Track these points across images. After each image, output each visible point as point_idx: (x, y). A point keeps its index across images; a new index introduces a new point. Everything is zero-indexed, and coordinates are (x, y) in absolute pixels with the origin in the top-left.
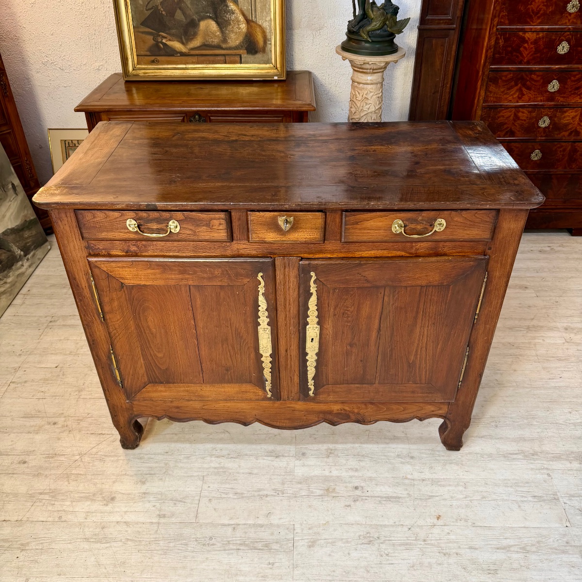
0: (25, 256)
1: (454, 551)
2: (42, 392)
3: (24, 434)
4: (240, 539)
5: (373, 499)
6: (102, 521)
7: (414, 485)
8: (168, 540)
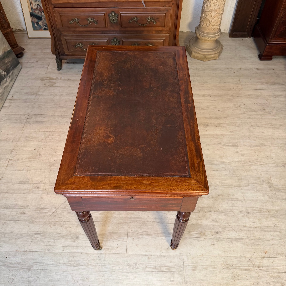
0: (7, 74)
1: (276, 274)
2: (29, 166)
3: (21, 194)
4: (153, 264)
5: (227, 240)
6: (72, 252)
7: (250, 231)
8: (112, 265)
